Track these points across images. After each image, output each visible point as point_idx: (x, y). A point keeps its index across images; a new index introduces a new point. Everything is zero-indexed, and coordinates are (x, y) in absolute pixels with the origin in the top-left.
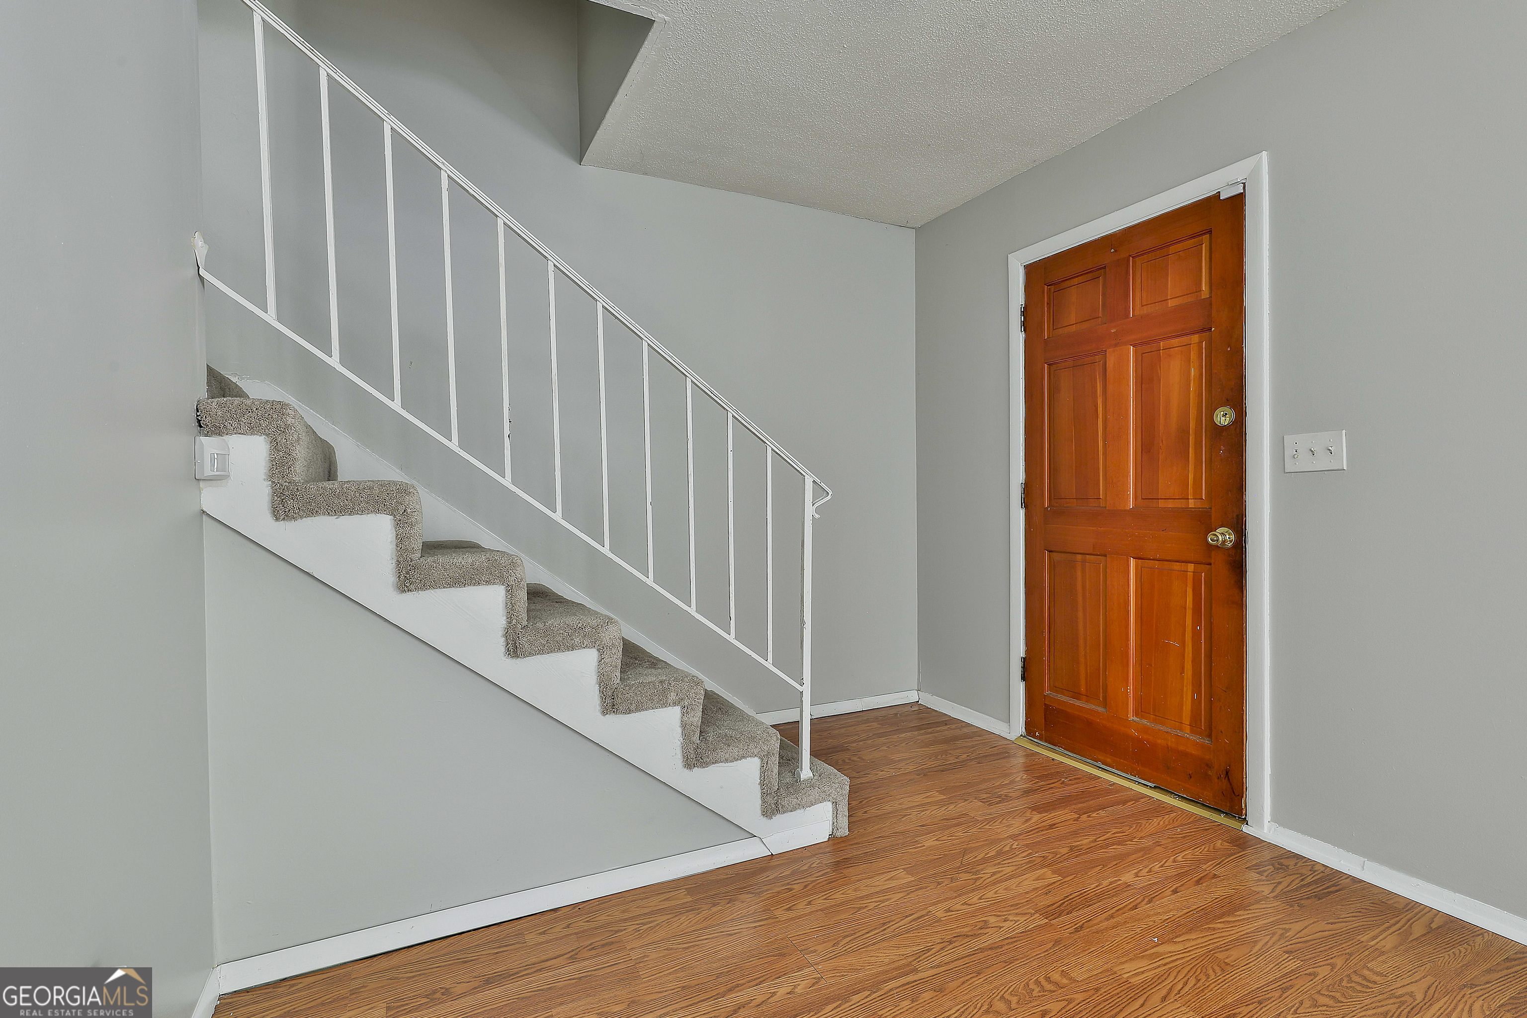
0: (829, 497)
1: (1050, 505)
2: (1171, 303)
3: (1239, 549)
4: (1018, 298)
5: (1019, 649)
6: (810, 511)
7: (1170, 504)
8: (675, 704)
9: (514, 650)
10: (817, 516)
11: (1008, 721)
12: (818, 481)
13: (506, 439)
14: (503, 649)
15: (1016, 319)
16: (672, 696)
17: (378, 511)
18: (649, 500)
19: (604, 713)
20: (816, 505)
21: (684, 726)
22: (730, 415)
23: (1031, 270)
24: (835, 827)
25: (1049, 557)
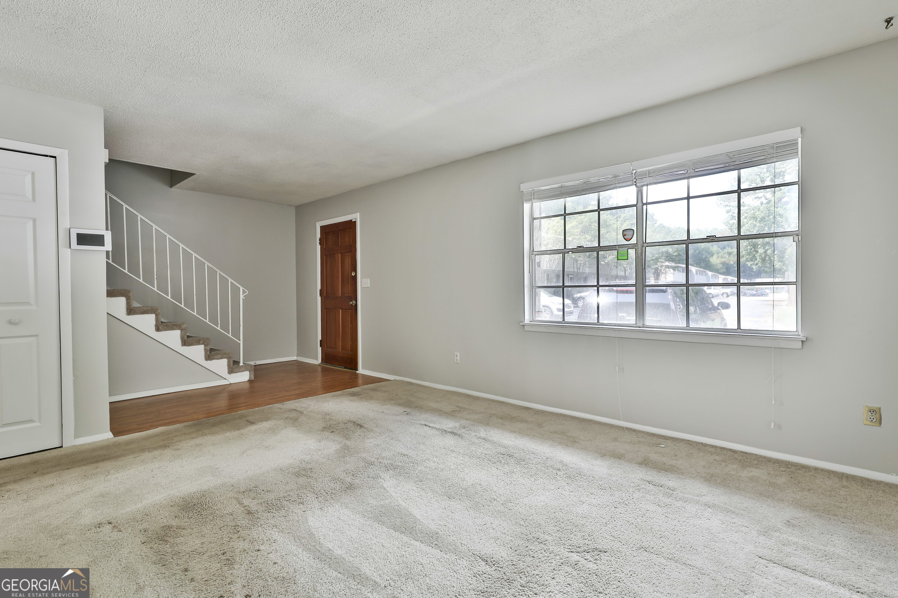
0: (247, 293)
1: (326, 295)
2: (347, 244)
3: (356, 305)
4: (319, 236)
5: (320, 338)
6: (242, 297)
7: (347, 295)
8: (202, 344)
9: (158, 329)
10: (244, 298)
11: (317, 360)
12: (244, 289)
13: (155, 279)
14: (155, 330)
15: (318, 242)
16: (201, 342)
17: (122, 296)
18: (195, 294)
19: (182, 346)
20: (244, 295)
21: (205, 350)
22: (218, 273)
23: (322, 228)
24: (250, 378)
25: (326, 310)
